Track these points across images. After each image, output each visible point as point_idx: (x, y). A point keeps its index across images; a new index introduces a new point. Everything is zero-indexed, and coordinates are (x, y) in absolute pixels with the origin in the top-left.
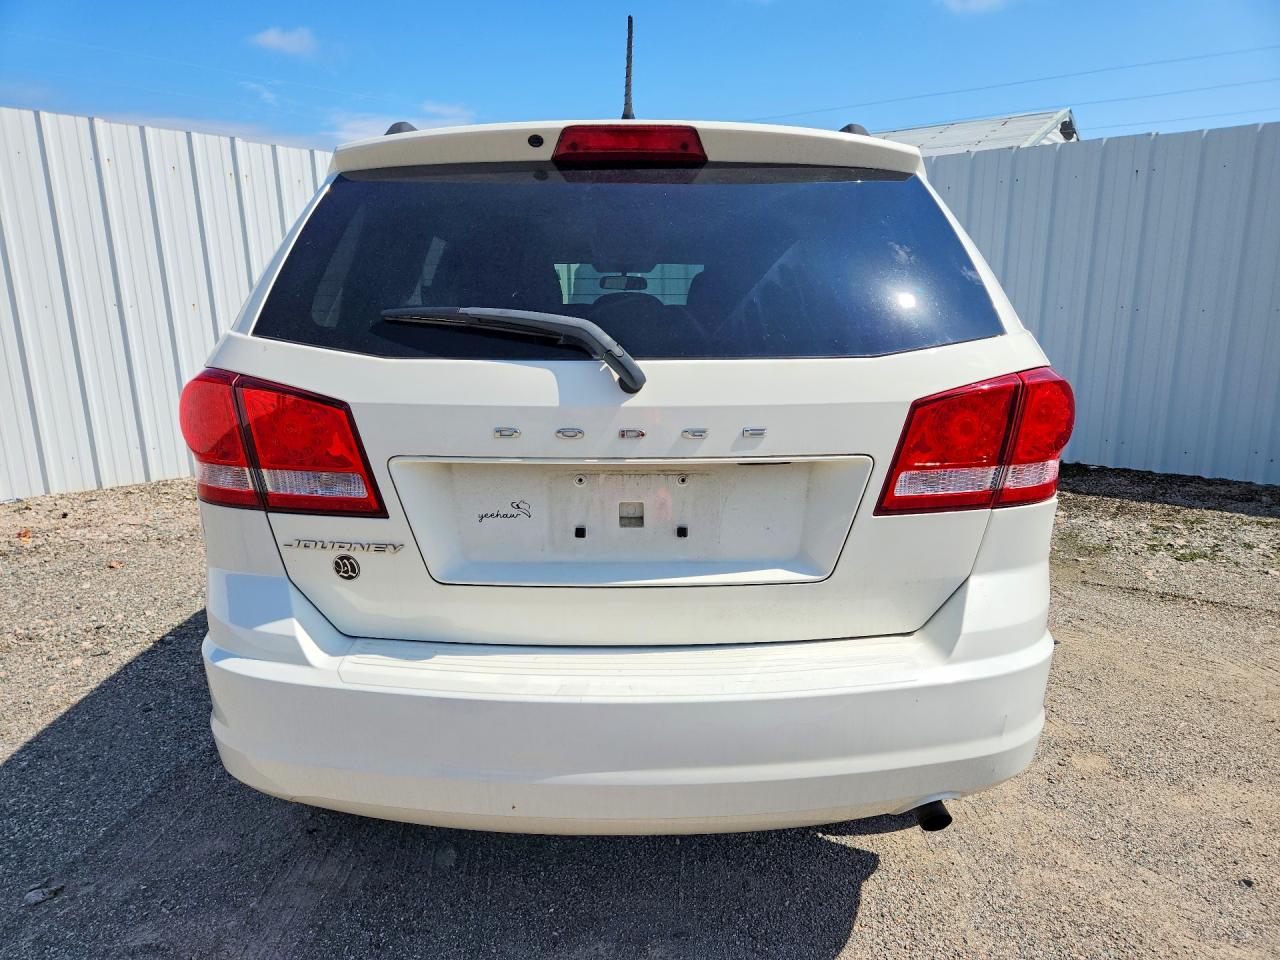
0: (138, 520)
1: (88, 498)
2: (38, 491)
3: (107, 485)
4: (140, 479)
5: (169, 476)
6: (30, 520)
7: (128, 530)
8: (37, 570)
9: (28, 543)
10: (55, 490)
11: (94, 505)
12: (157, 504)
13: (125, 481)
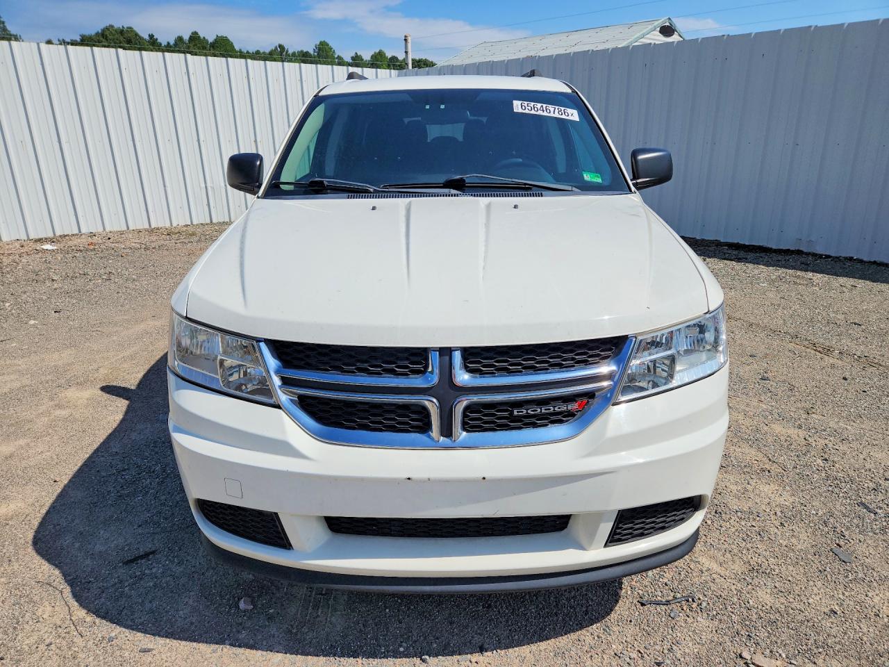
0: (138, 241)
1: (122, 233)
2: (100, 229)
3: (131, 228)
4: (147, 226)
5: (160, 226)
6: (95, 239)
7: (134, 245)
8: (93, 256)
9: (92, 247)
10: (108, 229)
11: (123, 236)
12: (150, 236)
13: (140, 227)
